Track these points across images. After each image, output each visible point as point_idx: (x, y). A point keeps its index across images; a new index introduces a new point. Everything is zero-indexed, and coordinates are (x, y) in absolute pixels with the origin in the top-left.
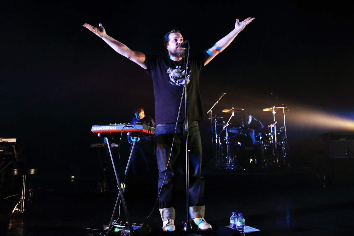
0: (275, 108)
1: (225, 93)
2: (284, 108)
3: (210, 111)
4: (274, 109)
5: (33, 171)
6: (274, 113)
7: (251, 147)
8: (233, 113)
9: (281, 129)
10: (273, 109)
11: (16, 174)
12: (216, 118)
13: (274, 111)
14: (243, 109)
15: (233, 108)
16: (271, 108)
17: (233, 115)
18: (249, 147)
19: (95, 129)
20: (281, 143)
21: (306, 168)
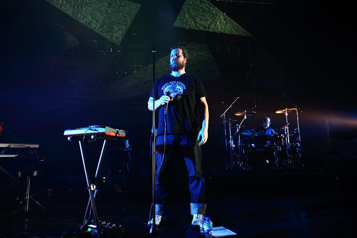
0: (288, 110)
1: (239, 97)
2: (297, 109)
3: (224, 114)
4: (286, 111)
5: (35, 173)
6: (287, 114)
7: (262, 149)
8: (245, 116)
9: (295, 131)
11: (19, 176)
13: (286, 113)
14: (255, 112)
15: (245, 111)
16: (284, 110)
17: (245, 118)
18: (261, 149)
19: (67, 133)
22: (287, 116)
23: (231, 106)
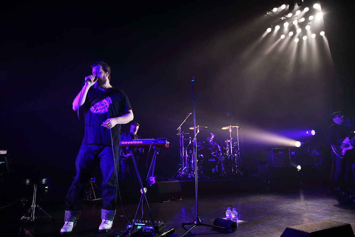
0: (231, 127)
1: (191, 113)
2: (237, 127)
3: (180, 128)
6: (231, 131)
7: (213, 159)
8: (198, 130)
9: (235, 144)
10: (229, 128)
11: (27, 184)
12: (183, 134)
13: (230, 129)
14: (206, 127)
15: (198, 126)
16: (228, 127)
17: (198, 132)
20: (234, 156)
21: (255, 175)
22: (230, 132)
23: (185, 121)
